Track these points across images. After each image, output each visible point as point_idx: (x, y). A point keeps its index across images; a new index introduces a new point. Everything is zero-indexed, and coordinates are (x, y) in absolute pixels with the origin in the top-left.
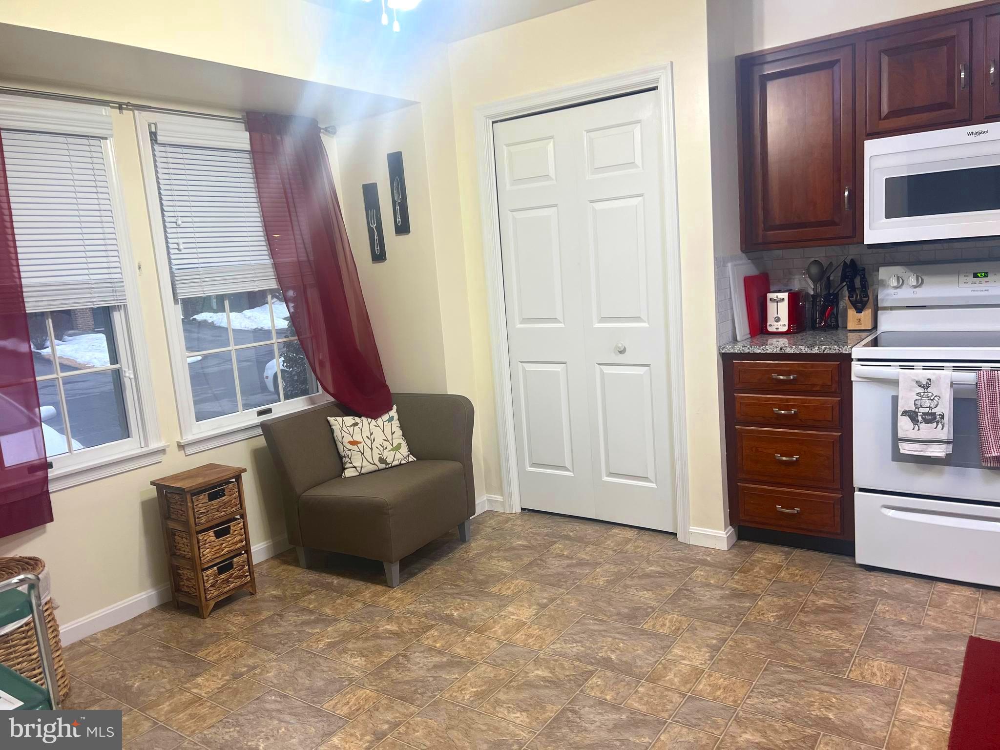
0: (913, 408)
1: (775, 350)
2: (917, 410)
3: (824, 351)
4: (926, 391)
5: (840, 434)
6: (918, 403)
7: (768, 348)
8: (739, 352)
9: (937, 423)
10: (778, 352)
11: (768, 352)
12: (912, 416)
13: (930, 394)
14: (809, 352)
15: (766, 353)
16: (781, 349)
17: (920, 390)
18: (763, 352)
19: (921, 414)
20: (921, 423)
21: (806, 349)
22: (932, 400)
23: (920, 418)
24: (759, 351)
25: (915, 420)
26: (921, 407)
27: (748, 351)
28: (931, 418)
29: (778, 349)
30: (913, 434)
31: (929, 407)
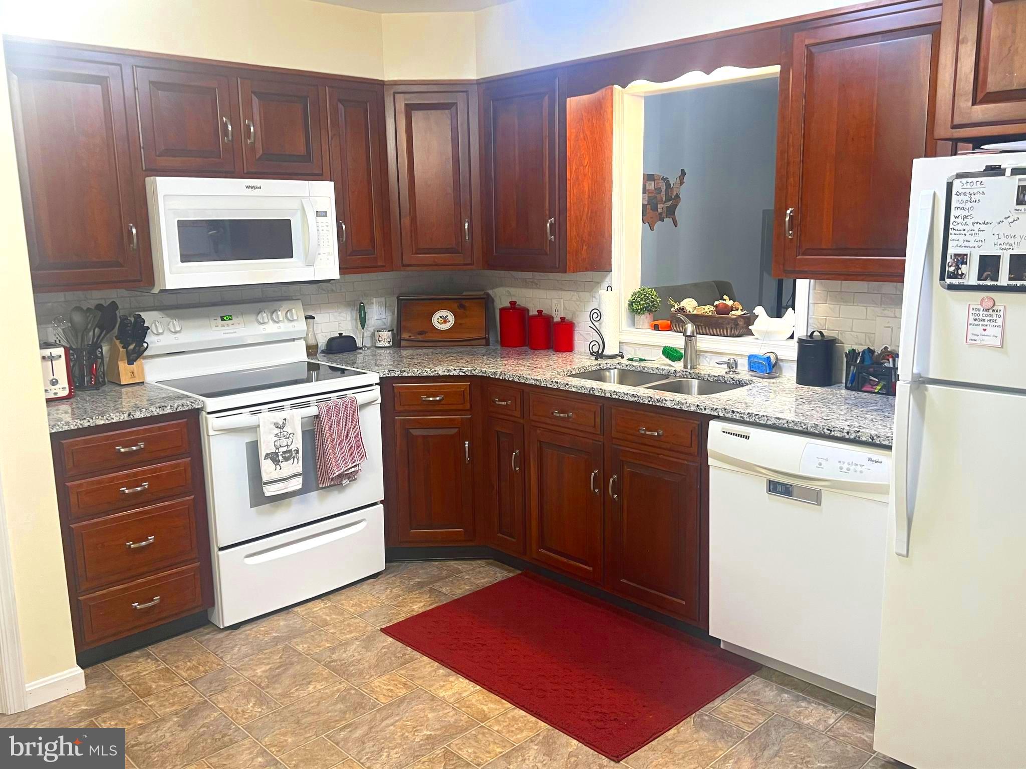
0: (274, 450)
1: (122, 418)
2: (277, 451)
3: (177, 409)
4: (282, 431)
5: (193, 496)
6: (278, 444)
7: (114, 417)
8: (76, 427)
9: (294, 458)
10: (126, 419)
11: (114, 421)
12: (274, 457)
13: (285, 433)
14: (161, 413)
15: (112, 423)
16: (129, 415)
17: (277, 431)
18: (107, 422)
19: (281, 453)
20: (282, 462)
21: (158, 410)
22: (288, 438)
23: (281, 458)
24: (102, 422)
25: (276, 461)
26: (281, 446)
27: (88, 424)
28: (289, 455)
29: (126, 415)
30: (275, 475)
31: (287, 445)
